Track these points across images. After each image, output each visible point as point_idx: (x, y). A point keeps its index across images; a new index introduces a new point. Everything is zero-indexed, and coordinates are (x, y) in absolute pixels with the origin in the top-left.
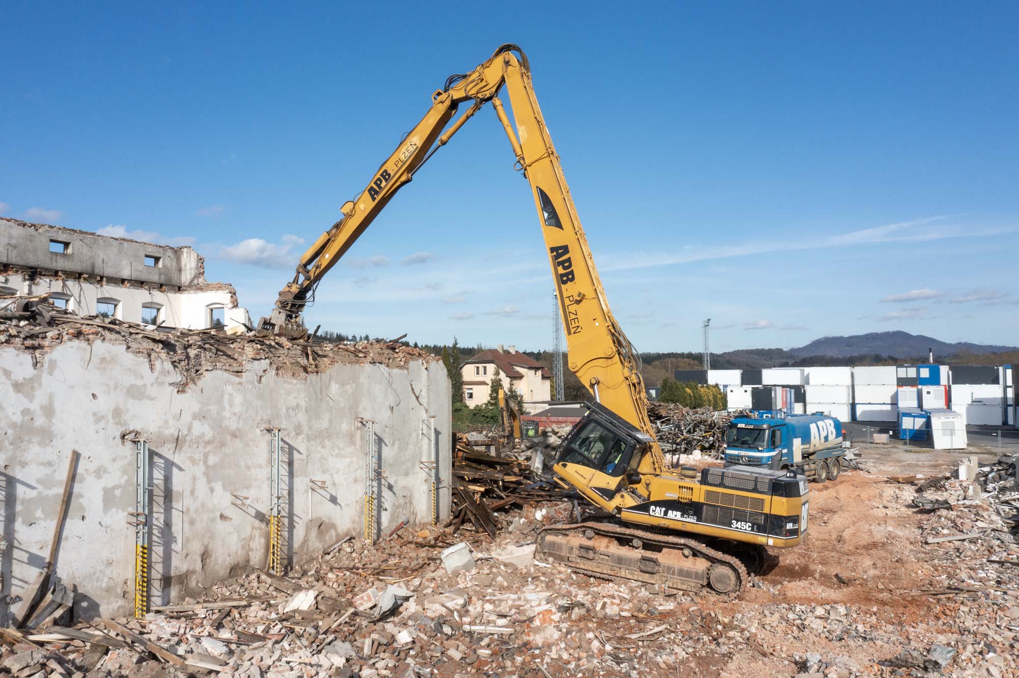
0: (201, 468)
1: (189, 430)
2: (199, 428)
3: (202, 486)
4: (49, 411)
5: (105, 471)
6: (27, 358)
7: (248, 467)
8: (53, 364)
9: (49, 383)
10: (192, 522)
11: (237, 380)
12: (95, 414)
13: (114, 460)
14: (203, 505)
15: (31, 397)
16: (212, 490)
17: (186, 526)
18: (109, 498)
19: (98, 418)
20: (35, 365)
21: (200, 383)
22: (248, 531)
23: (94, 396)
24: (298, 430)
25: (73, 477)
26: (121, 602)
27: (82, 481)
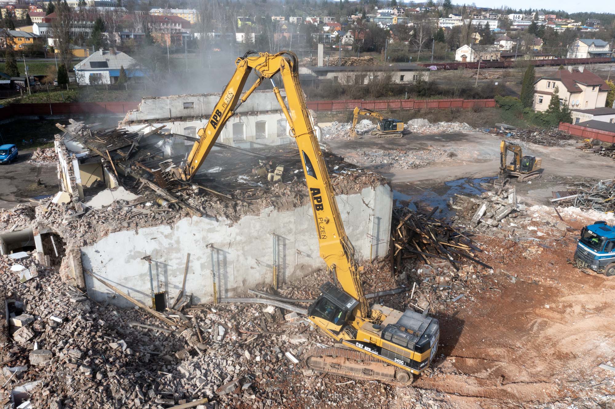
0: (241, 252)
1: (235, 239)
2: (239, 238)
3: (241, 258)
4: (178, 242)
5: (201, 258)
6: (168, 227)
7: (264, 249)
8: (178, 227)
9: (177, 234)
10: (238, 271)
11: (257, 217)
12: (195, 240)
13: (204, 254)
14: (242, 264)
15: (171, 239)
16: (246, 259)
17: (235, 272)
18: (203, 266)
19: (196, 241)
20: (172, 228)
21: (239, 222)
22: (264, 271)
23: (194, 235)
24: (290, 231)
25: (188, 261)
26: (210, 298)
27: (192, 262)
